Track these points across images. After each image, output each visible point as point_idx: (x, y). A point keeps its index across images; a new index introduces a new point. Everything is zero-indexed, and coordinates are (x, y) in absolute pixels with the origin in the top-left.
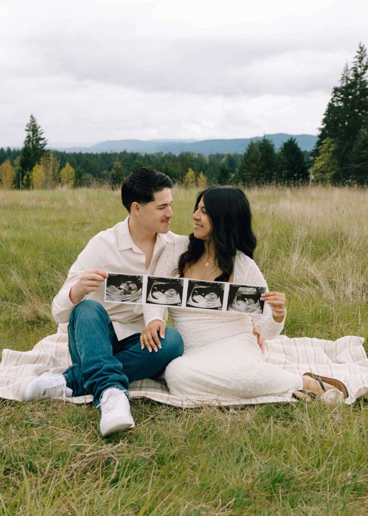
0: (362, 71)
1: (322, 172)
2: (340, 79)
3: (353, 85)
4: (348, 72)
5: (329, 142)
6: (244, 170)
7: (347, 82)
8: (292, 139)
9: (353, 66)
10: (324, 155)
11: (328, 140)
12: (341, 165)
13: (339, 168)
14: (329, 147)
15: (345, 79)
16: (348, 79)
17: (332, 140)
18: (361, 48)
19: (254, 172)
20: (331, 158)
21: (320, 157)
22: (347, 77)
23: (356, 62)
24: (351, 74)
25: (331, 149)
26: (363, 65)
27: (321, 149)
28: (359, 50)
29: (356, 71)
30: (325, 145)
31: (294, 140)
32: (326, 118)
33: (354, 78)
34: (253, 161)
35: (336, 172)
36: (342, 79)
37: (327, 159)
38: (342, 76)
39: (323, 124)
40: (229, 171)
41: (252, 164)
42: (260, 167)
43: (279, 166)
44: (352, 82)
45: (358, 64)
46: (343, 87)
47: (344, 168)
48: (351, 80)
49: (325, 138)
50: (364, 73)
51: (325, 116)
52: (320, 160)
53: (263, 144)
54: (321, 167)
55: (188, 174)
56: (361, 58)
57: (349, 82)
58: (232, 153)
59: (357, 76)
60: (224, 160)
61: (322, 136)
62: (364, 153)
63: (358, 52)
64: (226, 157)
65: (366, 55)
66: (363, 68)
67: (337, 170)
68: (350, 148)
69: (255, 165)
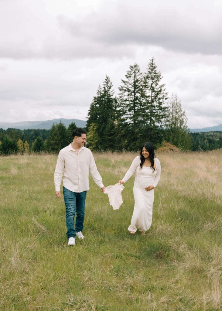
0: (108, 89)
1: (91, 140)
2: (97, 93)
3: (103, 96)
4: (101, 89)
5: (93, 125)
6: (51, 140)
7: (100, 95)
8: (73, 123)
9: (104, 86)
10: (91, 132)
11: (92, 124)
12: (101, 137)
13: (99, 139)
14: (94, 127)
15: (99, 93)
16: (101, 93)
17: (95, 124)
18: (107, 78)
19: (56, 141)
20: (95, 133)
21: (89, 133)
22: (100, 92)
23: (105, 84)
24: (102, 90)
25: (95, 129)
26: (108, 86)
27: (89, 128)
28: (106, 79)
29: (105, 89)
30: (92, 126)
31: (75, 124)
32: (90, 112)
33: (104, 93)
34: (55, 135)
35: (98, 140)
36: (98, 93)
37: (93, 133)
38: (98, 91)
39: (88, 115)
40: (42, 140)
41: (55, 137)
42: (59, 138)
43: (69, 138)
44: (103, 95)
45: (106, 85)
46: (99, 97)
47: (102, 138)
48: (102, 93)
49: (91, 123)
50: (109, 90)
51: (89, 111)
52: (89, 134)
53: (60, 126)
54: (90, 138)
55: (19, 142)
56: (107, 83)
57: (101, 95)
58: (36, 129)
59: (106, 92)
60: (32, 133)
61: (89, 122)
62: (112, 131)
63: (106, 80)
64: (33, 131)
65: (109, 81)
66: (108, 88)
67: (98, 139)
68: (104, 128)
69: (56, 137)
